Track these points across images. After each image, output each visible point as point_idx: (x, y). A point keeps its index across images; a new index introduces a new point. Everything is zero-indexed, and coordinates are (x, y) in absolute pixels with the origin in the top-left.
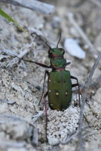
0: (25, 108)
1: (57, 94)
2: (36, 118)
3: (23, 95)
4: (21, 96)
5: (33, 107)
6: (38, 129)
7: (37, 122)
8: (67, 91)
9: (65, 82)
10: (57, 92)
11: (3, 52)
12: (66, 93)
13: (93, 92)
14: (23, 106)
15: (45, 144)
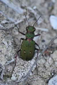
0: (5, 55)
1: (25, 52)
2: (9, 63)
3: (7, 48)
4: (5, 48)
5: (10, 56)
6: (8, 70)
7: (9, 65)
8: (31, 52)
9: (30, 47)
10: (25, 51)
11: (7, 19)
12: (30, 53)
13: (51, 52)
14: (5, 54)
15: (9, 78)
